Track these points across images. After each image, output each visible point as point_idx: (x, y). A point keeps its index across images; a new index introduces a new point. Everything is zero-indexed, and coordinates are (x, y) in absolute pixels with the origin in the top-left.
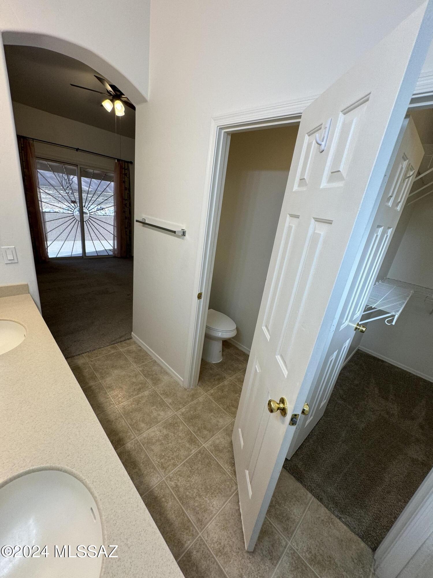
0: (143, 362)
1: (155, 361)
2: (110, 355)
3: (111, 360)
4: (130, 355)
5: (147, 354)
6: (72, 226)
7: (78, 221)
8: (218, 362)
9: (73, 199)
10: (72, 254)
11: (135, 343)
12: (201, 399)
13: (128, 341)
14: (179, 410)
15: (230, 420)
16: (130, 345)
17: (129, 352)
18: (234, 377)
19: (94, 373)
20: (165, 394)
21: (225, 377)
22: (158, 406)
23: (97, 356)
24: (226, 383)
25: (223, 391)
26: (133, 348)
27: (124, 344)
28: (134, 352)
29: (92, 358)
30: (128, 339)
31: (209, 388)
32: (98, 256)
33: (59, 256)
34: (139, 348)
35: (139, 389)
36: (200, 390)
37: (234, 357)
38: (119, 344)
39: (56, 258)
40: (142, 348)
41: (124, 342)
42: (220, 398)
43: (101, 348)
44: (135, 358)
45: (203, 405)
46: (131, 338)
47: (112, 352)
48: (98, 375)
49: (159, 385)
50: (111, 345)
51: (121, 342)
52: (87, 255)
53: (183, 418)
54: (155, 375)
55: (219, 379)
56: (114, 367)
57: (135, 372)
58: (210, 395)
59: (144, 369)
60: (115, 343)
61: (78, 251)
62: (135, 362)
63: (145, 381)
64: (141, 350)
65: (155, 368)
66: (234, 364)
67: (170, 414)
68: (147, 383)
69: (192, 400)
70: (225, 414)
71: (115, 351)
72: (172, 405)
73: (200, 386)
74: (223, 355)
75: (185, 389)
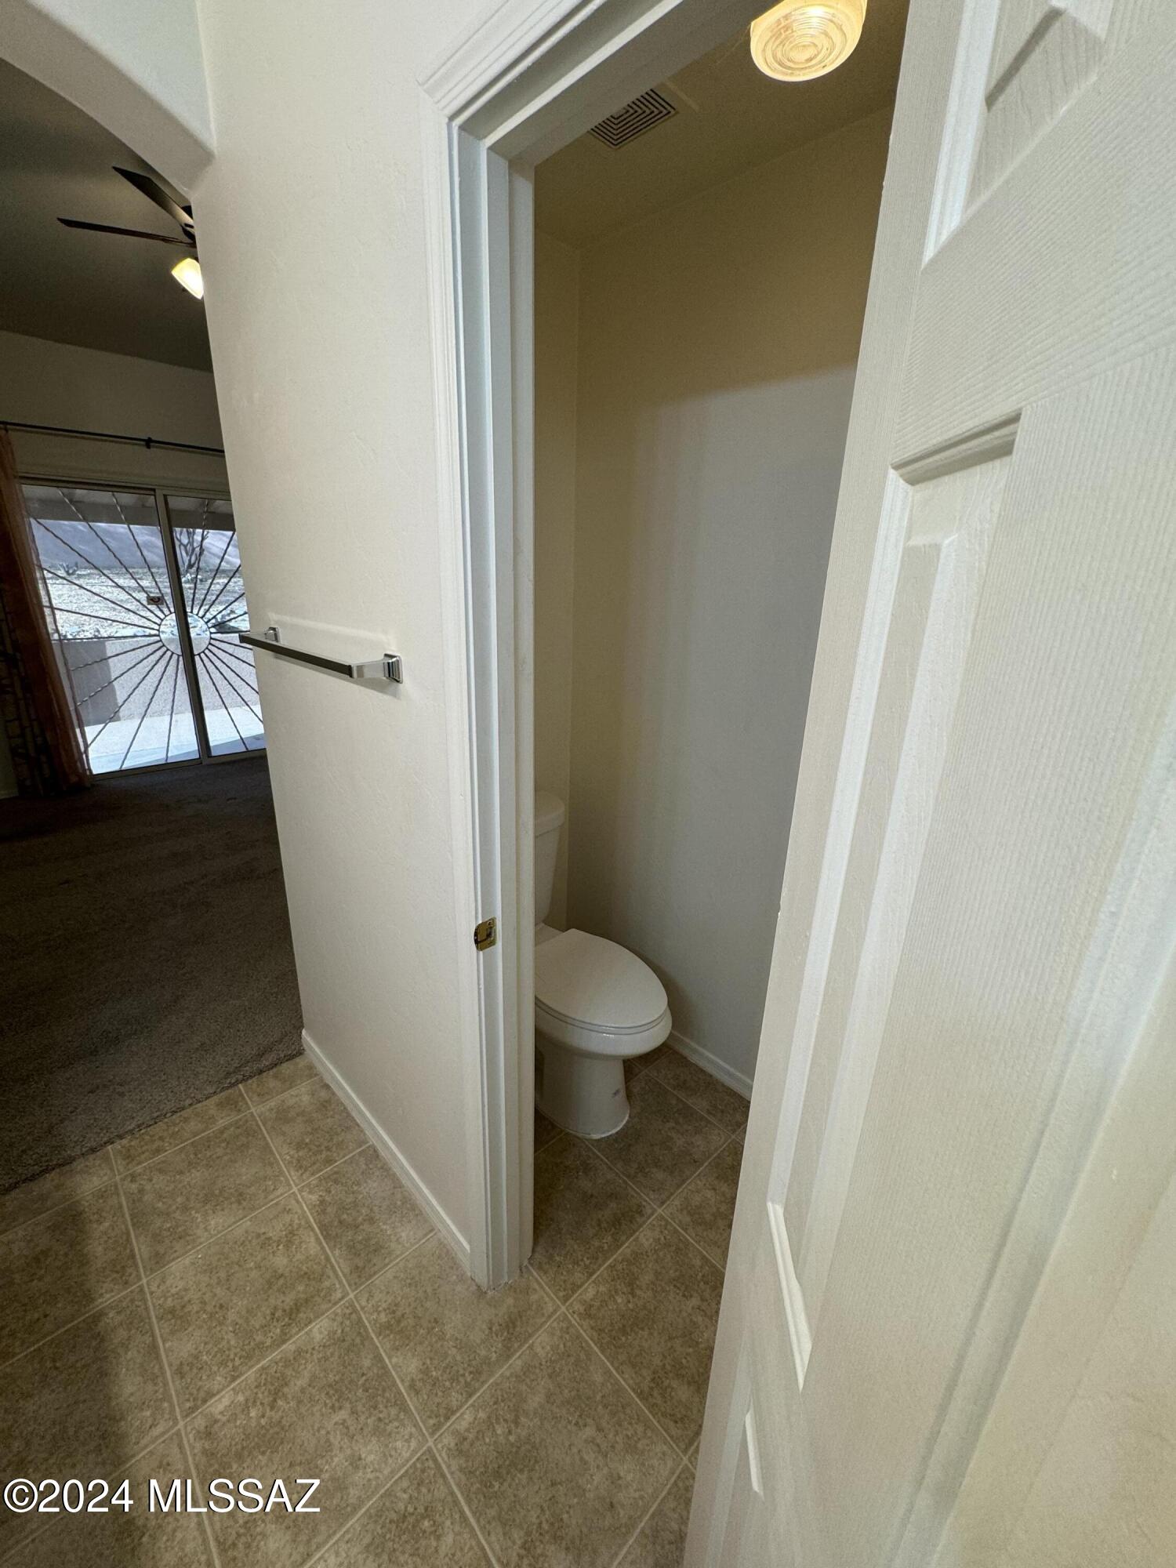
0: (329, 1161)
1: (375, 1151)
2: (209, 1139)
3: (208, 1166)
4: (284, 1134)
5: (348, 1122)
6: (160, 674)
7: (175, 657)
8: (614, 1131)
9: (155, 593)
10: (169, 755)
11: (311, 1071)
12: (542, 1342)
13: (286, 1068)
14: (447, 1418)
15: (670, 1463)
16: (290, 1082)
17: (283, 1116)
18: (676, 1202)
19: (128, 1240)
20: (396, 1327)
21: (639, 1206)
22: (360, 1408)
23: (158, 1151)
24: (646, 1237)
25: (632, 1284)
26: (301, 1095)
27: (270, 1081)
28: (302, 1113)
29: (140, 1163)
30: (291, 1058)
31: (578, 1276)
32: (248, 751)
33: (129, 764)
34: (323, 1094)
35: (293, 1313)
36: (542, 1290)
37: (674, 1102)
38: (253, 1083)
39: (121, 771)
40: (334, 1094)
41: (271, 1073)
42: (623, 1331)
43: (183, 1109)
44: (299, 1146)
45: (550, 1377)
46: (300, 1052)
47: (221, 1123)
48: (141, 1248)
49: (377, 1280)
50: (223, 1089)
51: (261, 1072)
52: (214, 753)
53: (461, 1470)
54: (366, 1226)
55: (616, 1222)
56: (212, 1198)
57: (287, 1218)
58: (580, 1314)
59: (328, 1199)
60: (237, 1082)
61: (183, 744)
62: (299, 1166)
63: (323, 1262)
64: (328, 1101)
65: (373, 1187)
66: (673, 1135)
67: (406, 1455)
68: (331, 1274)
69: (507, 1353)
70: (647, 1426)
71: (234, 1117)
72: (417, 1393)
73: (540, 1268)
74: (629, 1096)
75: (480, 1293)
